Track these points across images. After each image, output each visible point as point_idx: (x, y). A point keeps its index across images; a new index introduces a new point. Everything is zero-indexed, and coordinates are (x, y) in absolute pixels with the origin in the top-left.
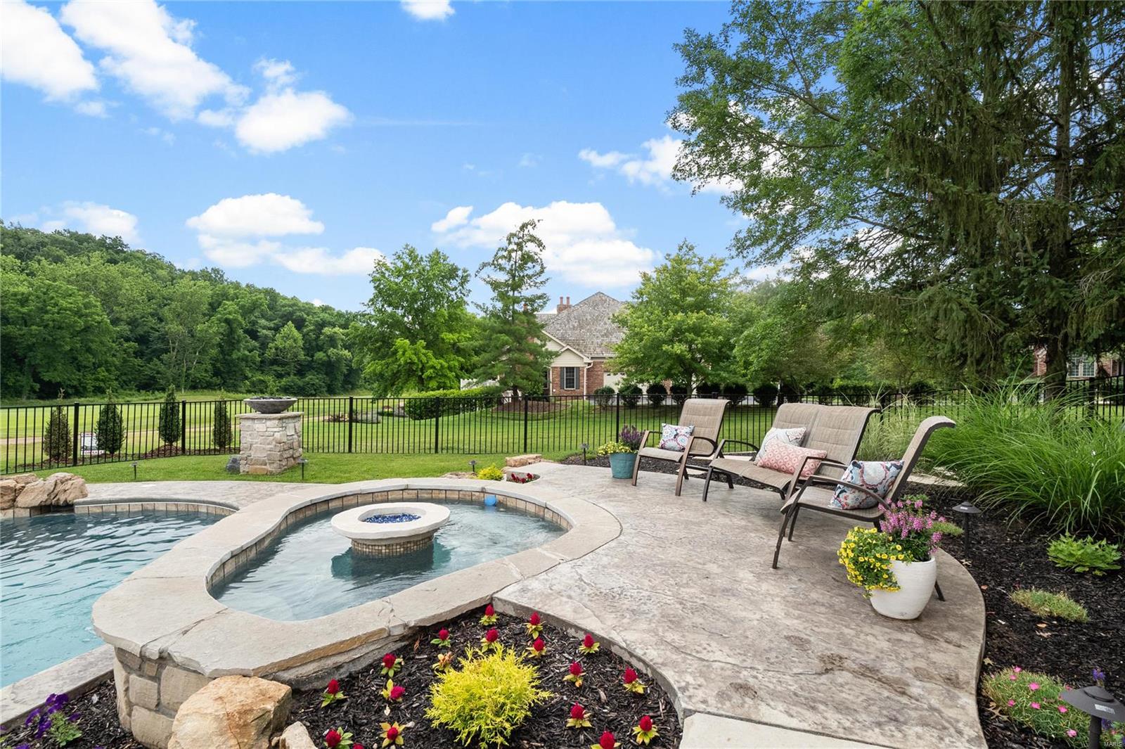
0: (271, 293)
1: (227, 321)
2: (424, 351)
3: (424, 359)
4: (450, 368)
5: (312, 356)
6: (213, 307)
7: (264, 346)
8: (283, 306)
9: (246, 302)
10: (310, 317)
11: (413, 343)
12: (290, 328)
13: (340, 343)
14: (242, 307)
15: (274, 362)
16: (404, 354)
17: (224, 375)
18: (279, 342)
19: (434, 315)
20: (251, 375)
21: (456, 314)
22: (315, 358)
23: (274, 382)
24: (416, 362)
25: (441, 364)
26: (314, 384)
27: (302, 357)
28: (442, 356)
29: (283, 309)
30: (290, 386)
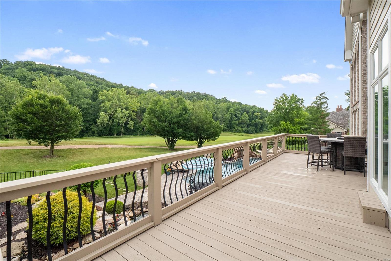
0: (240, 104)
1: (231, 114)
2: (289, 124)
3: (289, 127)
4: (297, 129)
5: (251, 122)
6: (228, 110)
7: (239, 119)
8: (243, 107)
9: (235, 107)
10: (250, 110)
11: (286, 122)
12: (245, 114)
13: (259, 118)
14: (234, 109)
15: (241, 123)
16: (283, 126)
17: (229, 127)
18: (242, 118)
19: (292, 114)
20: (236, 127)
21: (299, 113)
22: (252, 122)
23: (241, 129)
24: (287, 128)
25: (294, 128)
26: (251, 130)
27: (248, 122)
28: (294, 125)
29: (243, 108)
30: (246, 131)
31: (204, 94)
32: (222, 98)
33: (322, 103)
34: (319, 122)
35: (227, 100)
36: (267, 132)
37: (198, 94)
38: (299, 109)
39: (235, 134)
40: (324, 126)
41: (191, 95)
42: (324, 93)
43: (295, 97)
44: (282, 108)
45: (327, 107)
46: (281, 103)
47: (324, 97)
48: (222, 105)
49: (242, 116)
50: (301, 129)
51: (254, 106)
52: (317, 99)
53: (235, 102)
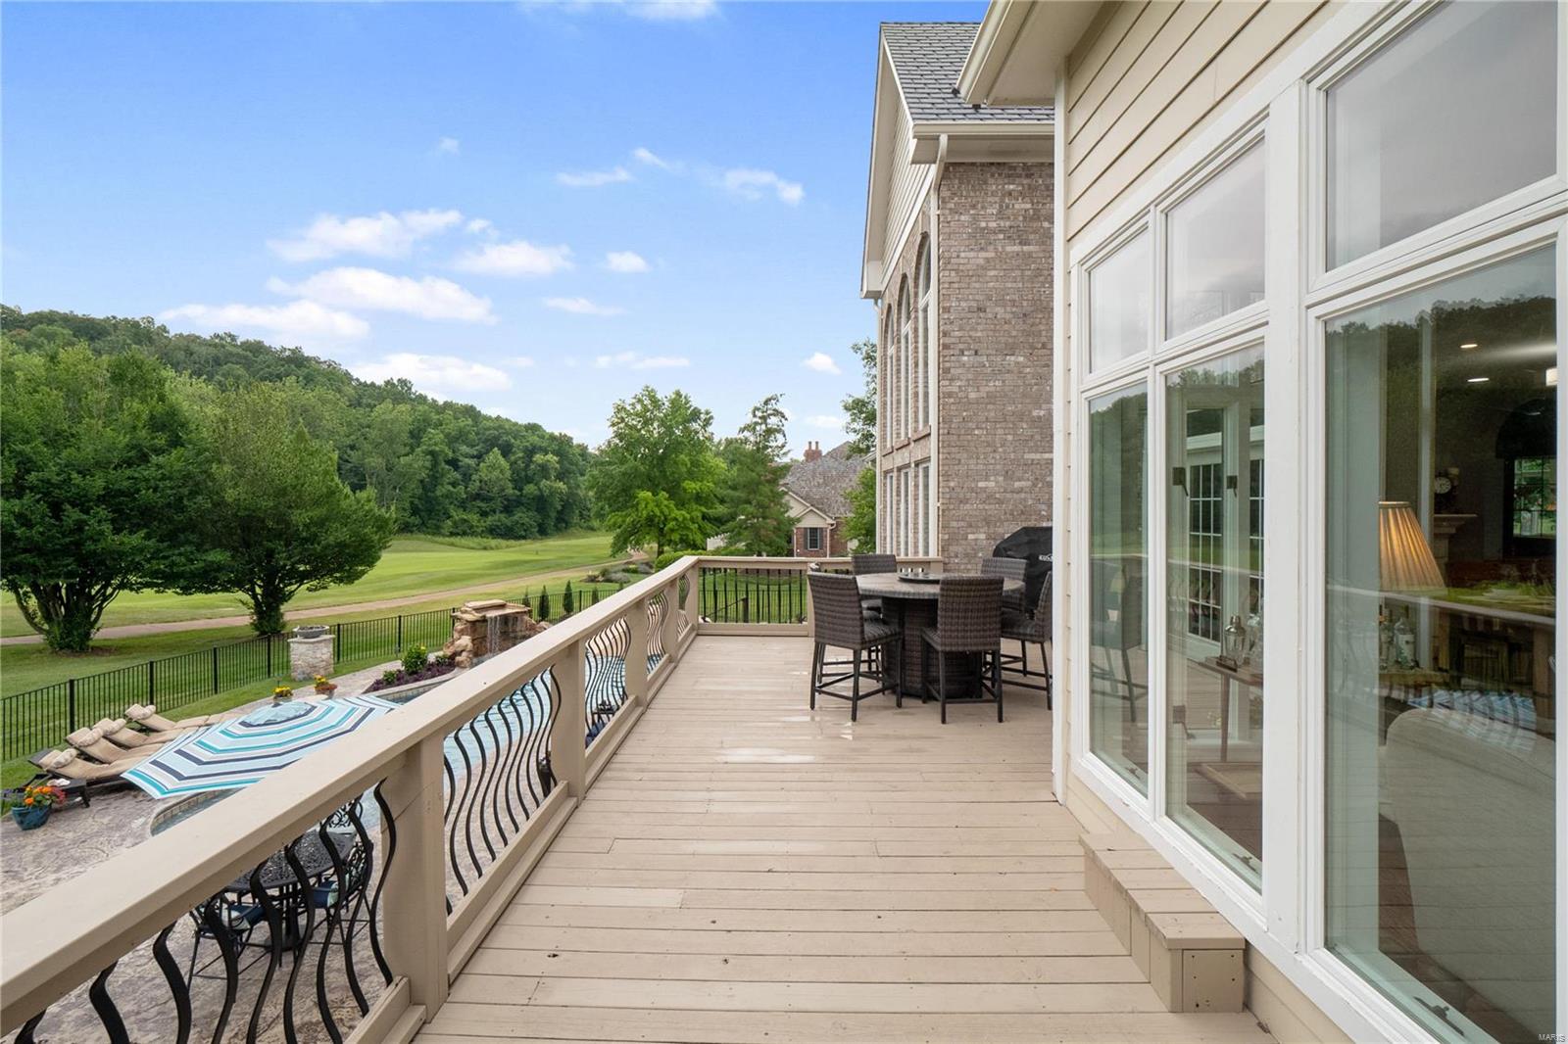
0: (470, 412)
1: (432, 453)
2: (666, 502)
3: (666, 511)
4: (693, 520)
5: (521, 490)
6: (416, 435)
7: (467, 477)
8: (485, 429)
9: (452, 427)
10: (518, 442)
11: (655, 494)
12: (495, 456)
13: (553, 475)
14: (447, 436)
15: (477, 497)
16: (646, 507)
17: (423, 514)
18: (483, 474)
19: (675, 463)
20: (455, 514)
21: (698, 461)
22: (524, 492)
23: (479, 521)
24: (658, 514)
25: (683, 515)
26: (523, 524)
27: (510, 491)
28: (683, 505)
29: (488, 433)
30: (497, 526)
31: (287, 353)
32: (388, 383)
33: (769, 432)
34: (760, 495)
35: (413, 390)
36: (582, 532)
37: (256, 348)
38: (699, 447)
39: (452, 545)
40: (774, 509)
41: (215, 351)
42: (775, 398)
43: (686, 404)
44: (642, 441)
45: (783, 446)
46: (639, 421)
47: (777, 413)
48: (384, 410)
49: (482, 465)
50: (704, 517)
51: (534, 428)
52: (755, 416)
53: (448, 405)
